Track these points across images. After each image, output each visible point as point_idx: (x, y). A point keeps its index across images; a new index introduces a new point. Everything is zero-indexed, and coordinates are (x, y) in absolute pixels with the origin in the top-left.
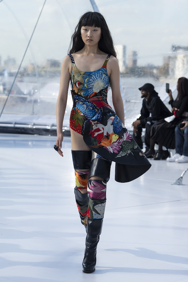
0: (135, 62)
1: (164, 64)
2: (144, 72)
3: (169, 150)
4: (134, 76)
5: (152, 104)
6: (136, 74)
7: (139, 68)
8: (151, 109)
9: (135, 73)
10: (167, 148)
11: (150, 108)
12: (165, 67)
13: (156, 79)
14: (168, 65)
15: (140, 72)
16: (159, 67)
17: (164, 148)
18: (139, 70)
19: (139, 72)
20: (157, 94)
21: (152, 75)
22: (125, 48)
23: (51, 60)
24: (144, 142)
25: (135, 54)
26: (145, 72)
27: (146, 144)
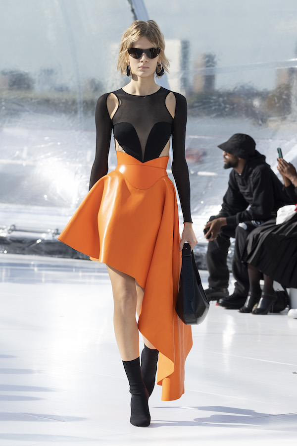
0: (209, 80)
1: (279, 87)
2: (232, 104)
3: (288, 290)
4: (209, 114)
5: (252, 183)
6: (213, 108)
7: (220, 95)
8: (250, 194)
9: (211, 107)
10: (284, 287)
11: (247, 191)
12: (281, 94)
13: (260, 122)
14: (288, 87)
15: (223, 105)
16: (268, 93)
17: (277, 287)
18: (221, 99)
19: (220, 105)
20: (264, 157)
21: (250, 112)
22: (185, 47)
23: (11, 72)
24: (231, 272)
25: (210, 61)
26: (235, 106)
27: (237, 276)
